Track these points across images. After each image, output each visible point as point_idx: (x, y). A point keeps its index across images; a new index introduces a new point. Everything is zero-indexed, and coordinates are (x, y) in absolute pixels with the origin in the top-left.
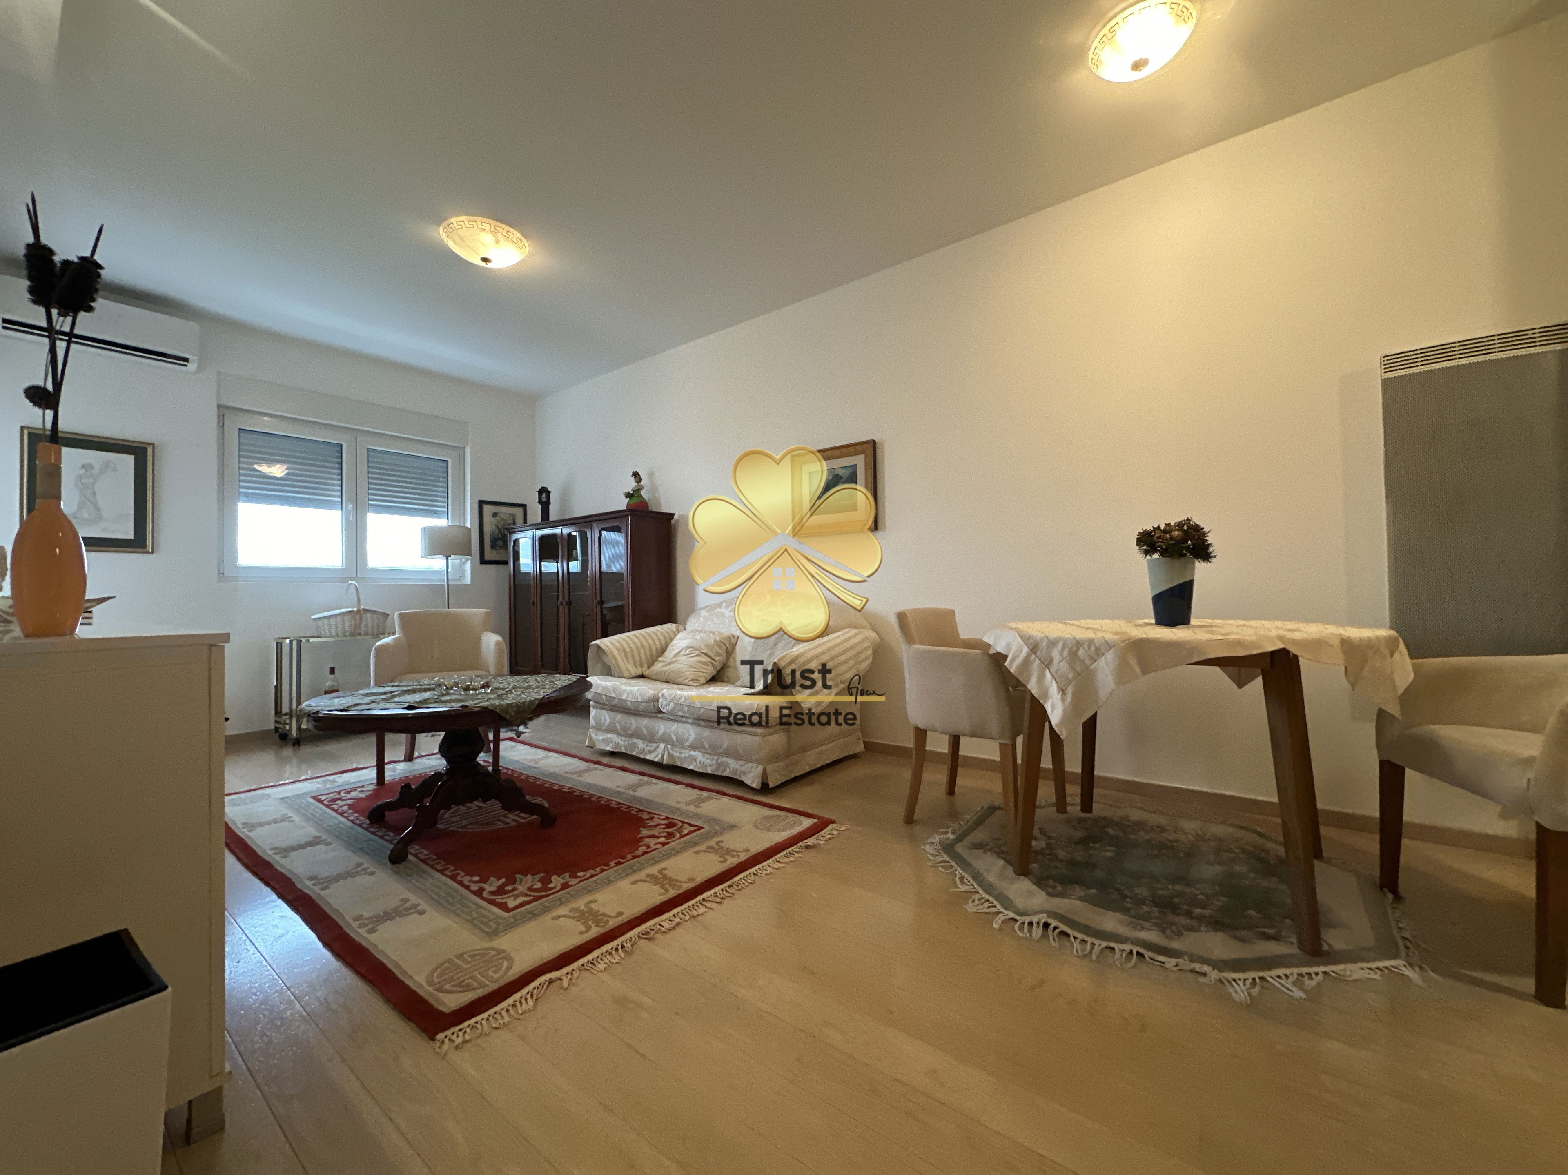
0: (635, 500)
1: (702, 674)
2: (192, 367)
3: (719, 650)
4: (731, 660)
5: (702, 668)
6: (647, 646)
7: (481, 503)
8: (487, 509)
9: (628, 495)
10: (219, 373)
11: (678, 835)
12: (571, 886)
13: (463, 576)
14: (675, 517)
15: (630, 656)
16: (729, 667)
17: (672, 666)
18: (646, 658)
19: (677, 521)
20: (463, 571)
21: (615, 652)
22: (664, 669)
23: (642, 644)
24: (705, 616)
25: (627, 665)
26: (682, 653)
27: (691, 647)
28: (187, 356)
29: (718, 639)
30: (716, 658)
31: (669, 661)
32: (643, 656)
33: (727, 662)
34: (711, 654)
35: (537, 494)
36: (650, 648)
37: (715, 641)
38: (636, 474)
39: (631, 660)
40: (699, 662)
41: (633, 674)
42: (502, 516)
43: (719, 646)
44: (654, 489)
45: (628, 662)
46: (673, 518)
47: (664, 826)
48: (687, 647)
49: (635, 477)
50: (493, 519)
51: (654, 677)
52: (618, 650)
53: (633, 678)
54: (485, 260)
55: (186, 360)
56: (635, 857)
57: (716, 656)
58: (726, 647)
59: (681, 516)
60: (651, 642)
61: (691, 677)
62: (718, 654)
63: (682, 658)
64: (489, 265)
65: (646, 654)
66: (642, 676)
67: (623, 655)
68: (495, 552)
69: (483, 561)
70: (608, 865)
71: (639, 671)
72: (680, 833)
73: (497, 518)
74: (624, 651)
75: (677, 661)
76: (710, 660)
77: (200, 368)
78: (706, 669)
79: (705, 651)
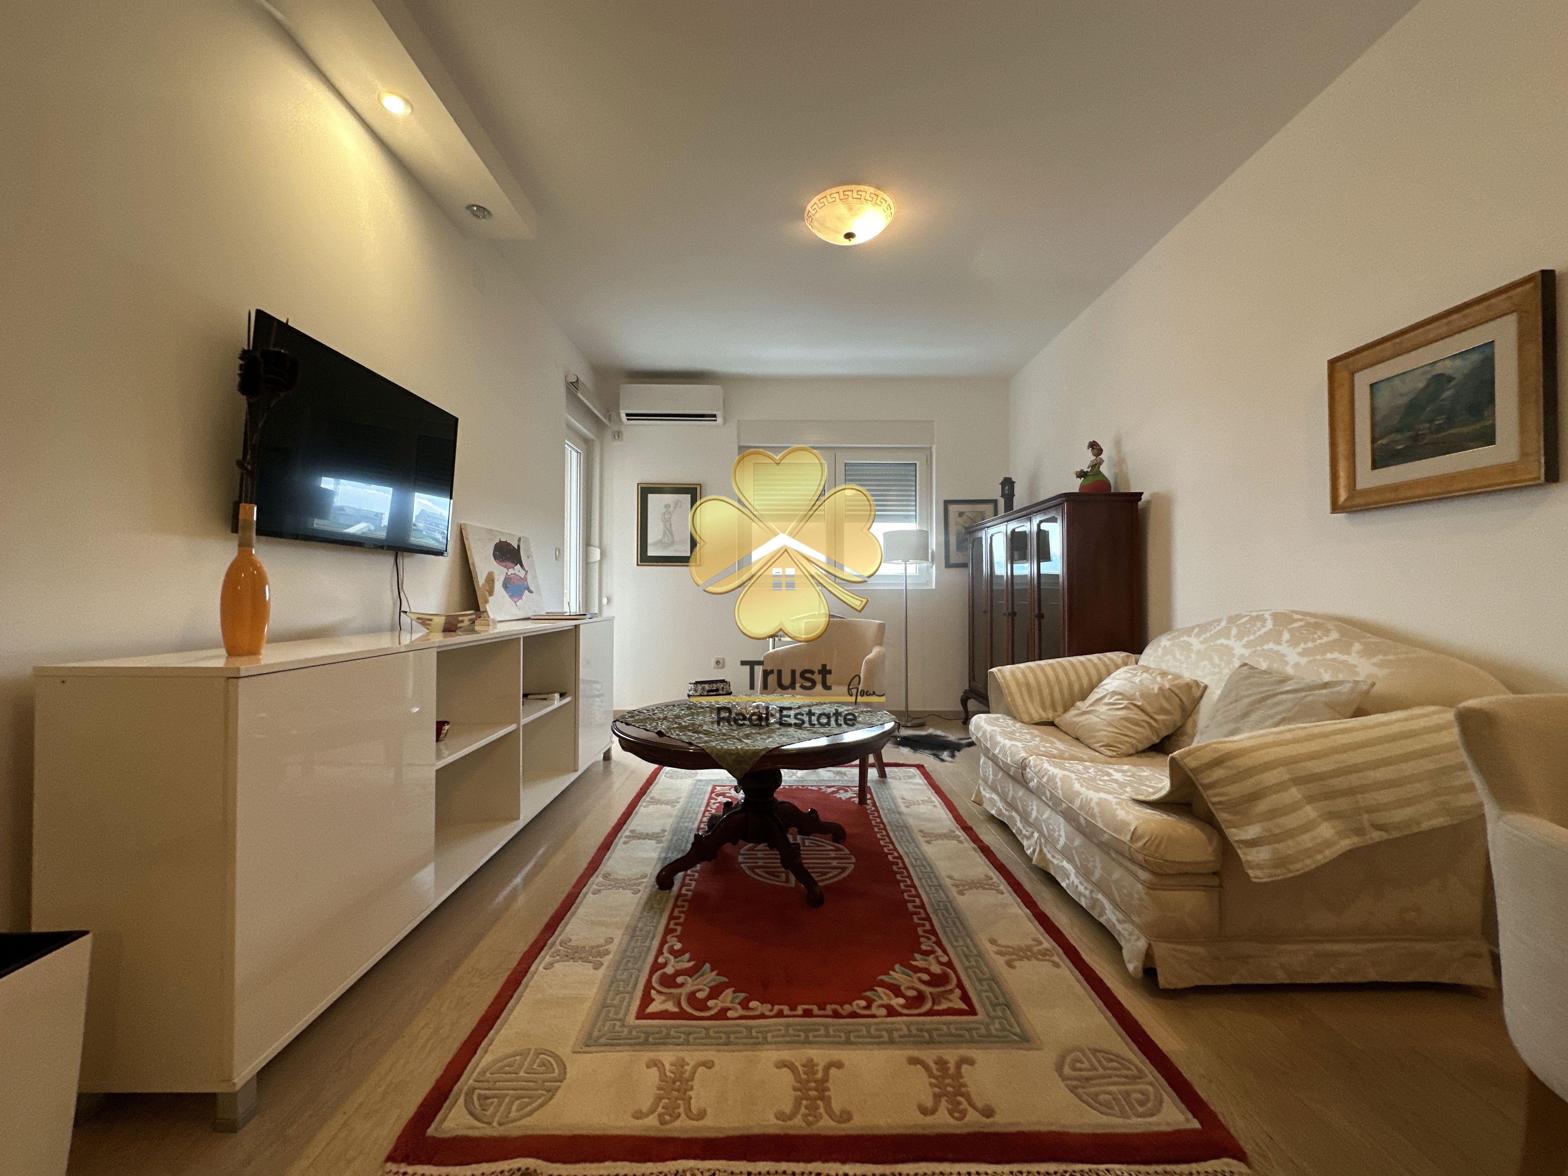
0: (1090, 480)
1: (1127, 739)
2: (720, 420)
3: (1166, 705)
4: (1189, 724)
5: (1128, 729)
6: (1065, 682)
7: (947, 503)
8: (952, 508)
9: (1082, 474)
10: (738, 421)
11: (927, 1006)
12: (728, 1019)
13: (928, 582)
14: (1143, 497)
15: (1035, 693)
16: (1184, 734)
17: (1087, 716)
18: (1062, 698)
19: (1148, 502)
20: (930, 575)
21: (1013, 686)
22: (1075, 719)
23: (1057, 677)
24: (1165, 646)
25: (1029, 705)
26: (1106, 700)
27: (1120, 694)
28: (714, 413)
29: (1167, 686)
30: (1160, 717)
31: (1084, 709)
32: (1057, 695)
33: (1183, 725)
34: (1149, 709)
35: (1000, 486)
36: (1070, 685)
37: (1160, 689)
38: (1095, 447)
39: (1037, 698)
40: (1126, 719)
41: (1036, 720)
42: (967, 514)
43: (1168, 699)
44: (1120, 462)
45: (1032, 701)
46: (1140, 499)
47: (926, 977)
48: (1114, 693)
49: (1093, 449)
50: (959, 520)
51: (1064, 729)
52: (1018, 685)
53: (1036, 724)
54: (849, 236)
55: (715, 416)
56: (836, 1015)
57: (1157, 713)
58: (1181, 700)
59: (1154, 495)
60: (1073, 677)
61: (1106, 741)
62: (1163, 711)
63: (1102, 708)
64: (853, 242)
65: (1061, 692)
66: (1052, 724)
67: (1024, 689)
68: (960, 554)
69: (948, 565)
70: (793, 1009)
71: (1049, 715)
72: (934, 1003)
73: (964, 517)
74: (1028, 685)
75: (1096, 711)
76: (1147, 718)
77: (725, 421)
78: (1135, 732)
79: (1139, 704)
